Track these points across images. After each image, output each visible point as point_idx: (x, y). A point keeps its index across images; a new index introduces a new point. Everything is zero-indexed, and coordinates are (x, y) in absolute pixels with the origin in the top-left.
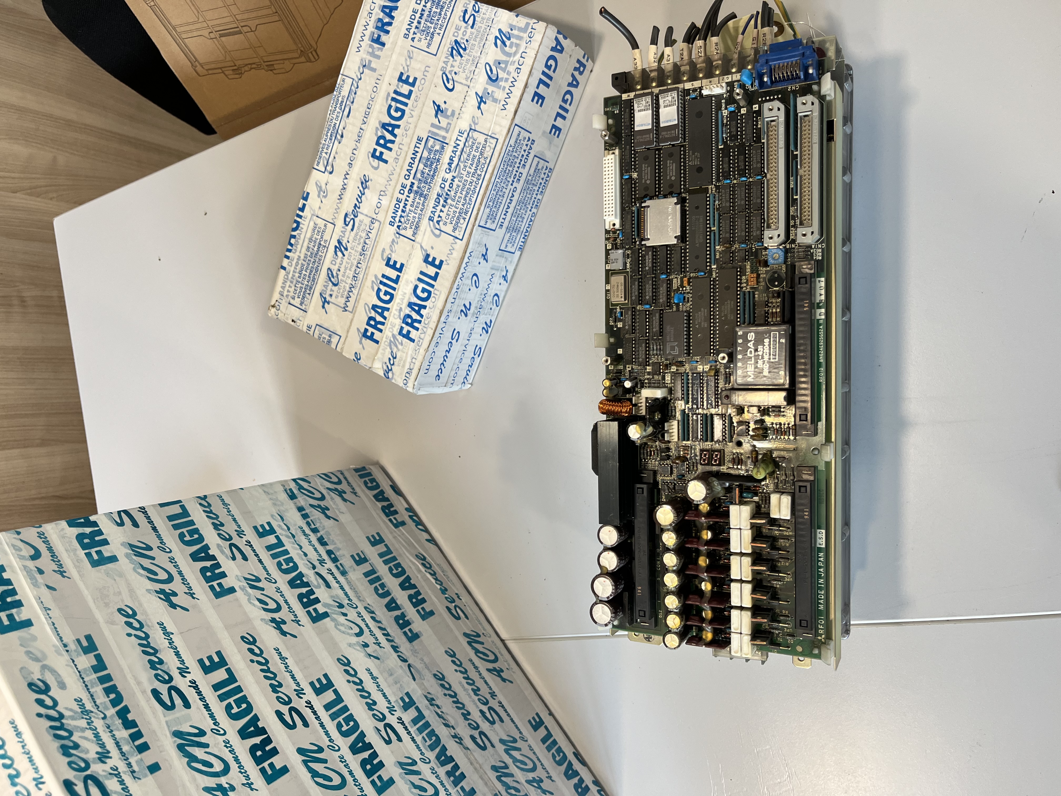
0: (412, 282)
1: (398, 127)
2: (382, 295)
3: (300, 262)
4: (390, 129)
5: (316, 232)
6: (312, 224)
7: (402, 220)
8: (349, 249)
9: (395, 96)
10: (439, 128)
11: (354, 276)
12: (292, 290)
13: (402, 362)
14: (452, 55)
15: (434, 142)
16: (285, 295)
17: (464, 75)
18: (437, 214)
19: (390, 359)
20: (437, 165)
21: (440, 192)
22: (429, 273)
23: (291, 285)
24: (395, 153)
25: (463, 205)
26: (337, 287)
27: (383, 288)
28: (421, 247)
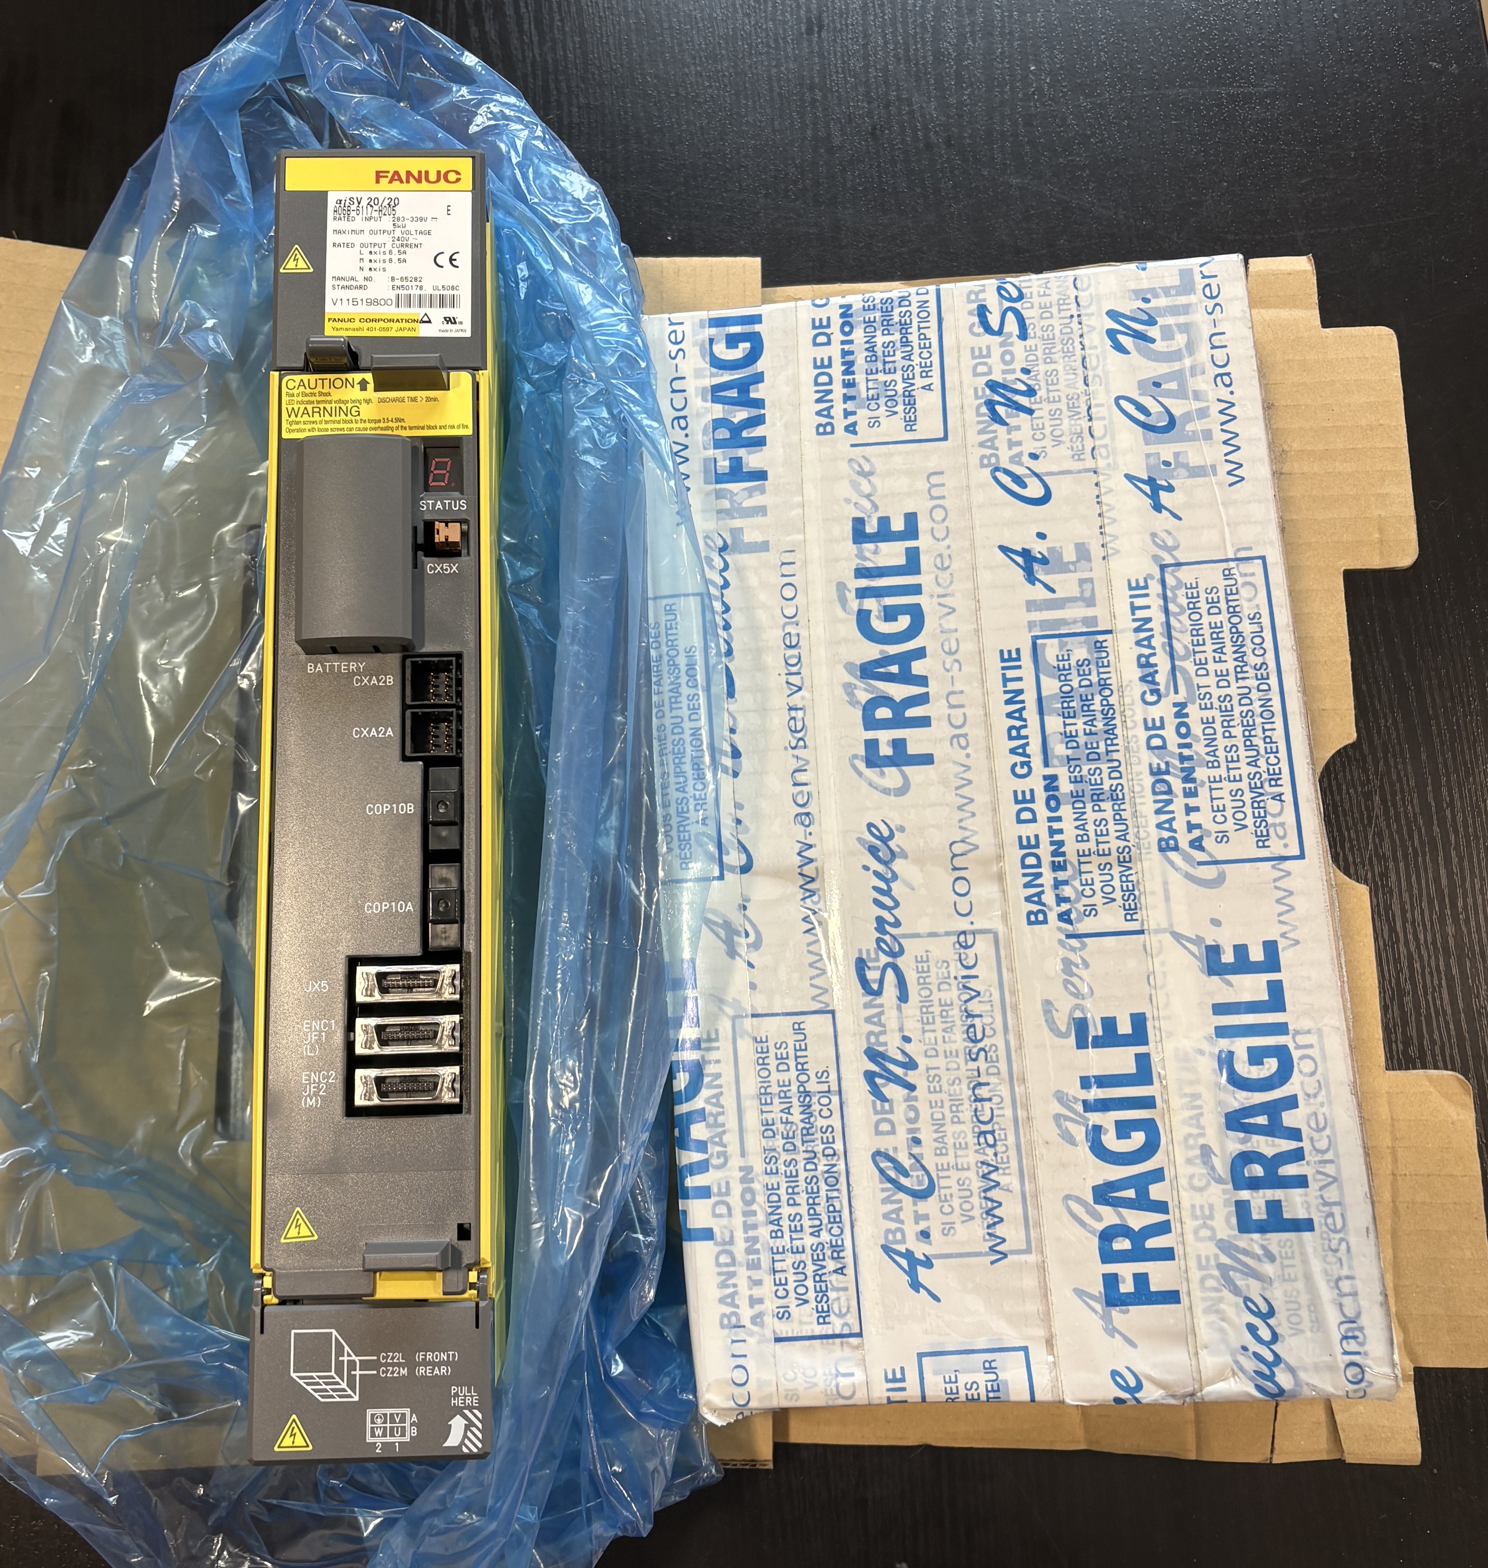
0: (1201, 1052)
1: (920, 653)
2: (1111, 1141)
3: (757, 1186)
4: (894, 669)
5: (773, 1063)
6: (746, 1048)
7: (1067, 891)
8: (921, 1061)
9: (864, 583)
10: (1060, 604)
11: (984, 1133)
12: (767, 1289)
13: (1304, 1313)
14: (996, 418)
15: (1062, 646)
16: (746, 1321)
17: (1064, 451)
18: (1180, 824)
19: (1252, 1329)
20: (1105, 698)
21: (1155, 761)
22: (1247, 997)
23: (756, 1275)
24: (945, 724)
25: (1253, 763)
26: (933, 1200)
27: (1108, 1120)
28: (1178, 937)
